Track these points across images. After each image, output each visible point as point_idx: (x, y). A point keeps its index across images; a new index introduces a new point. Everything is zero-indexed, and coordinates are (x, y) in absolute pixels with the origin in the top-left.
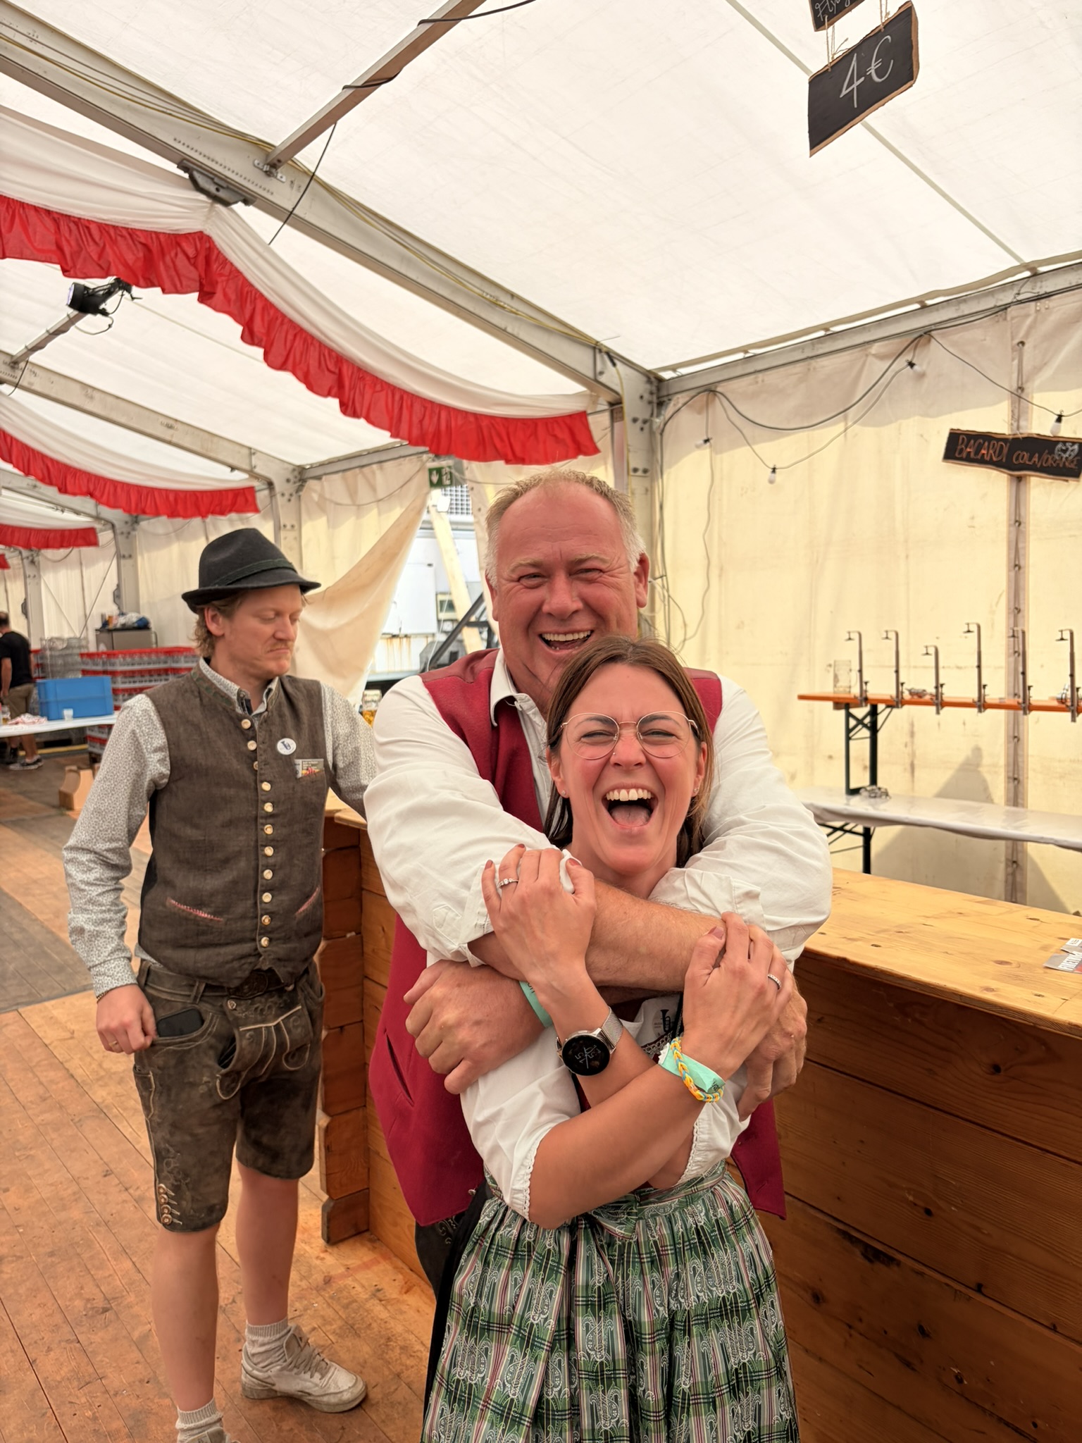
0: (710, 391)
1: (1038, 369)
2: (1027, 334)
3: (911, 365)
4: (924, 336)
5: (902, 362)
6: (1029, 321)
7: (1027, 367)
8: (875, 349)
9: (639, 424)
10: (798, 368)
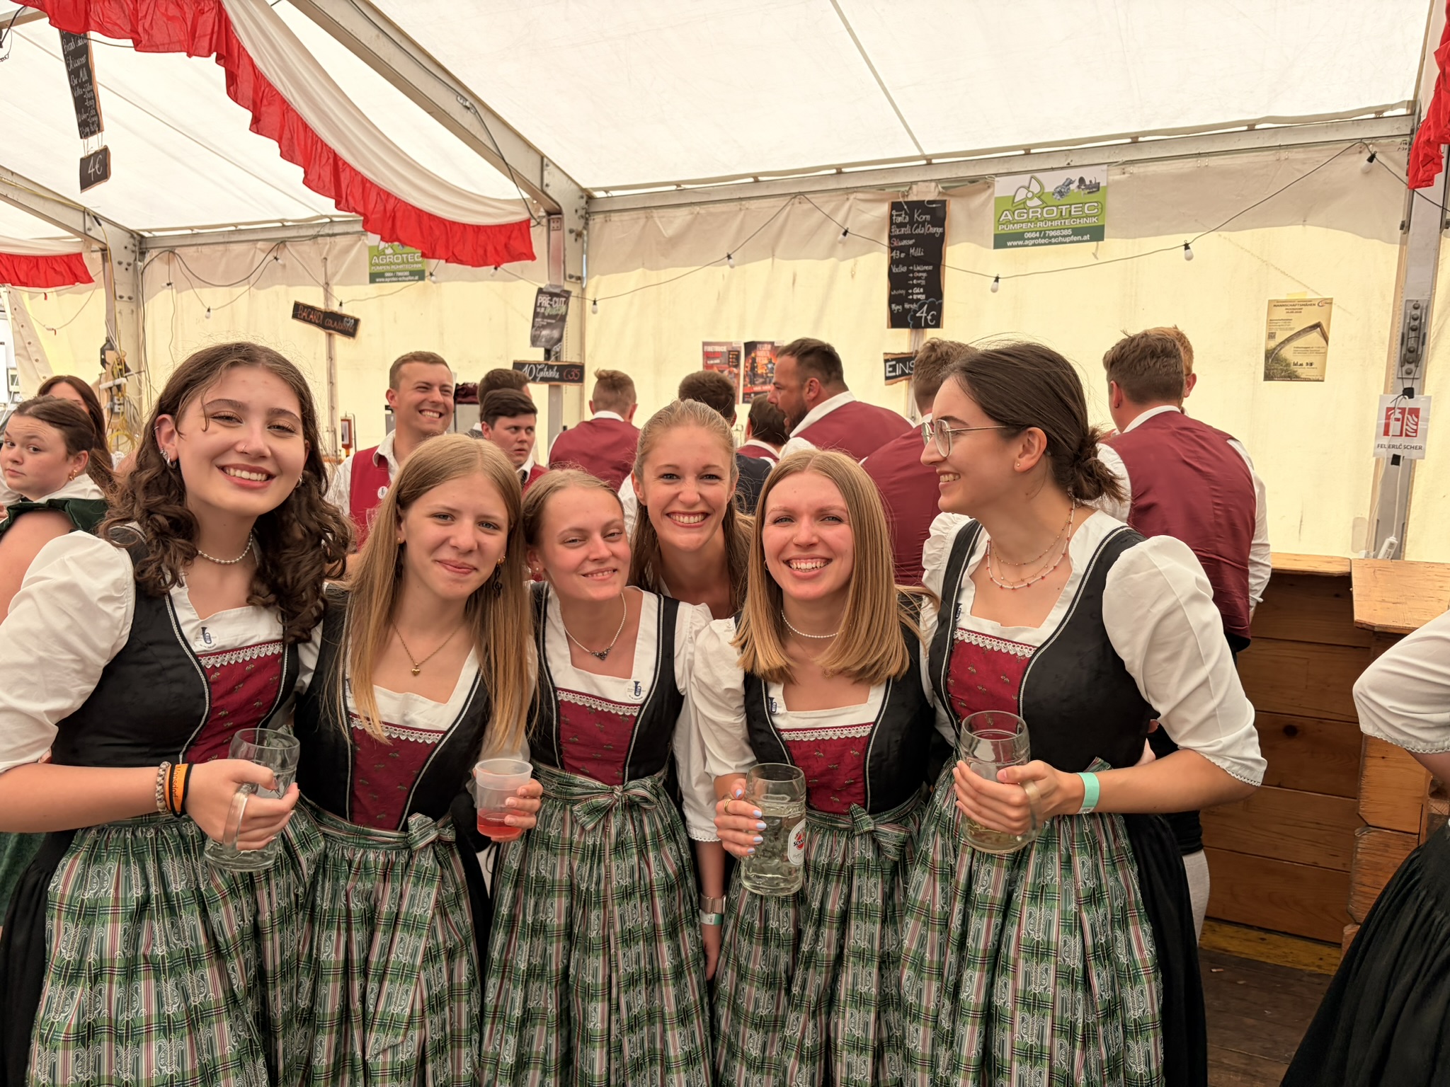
0: (171, 251)
1: (334, 274)
2: (327, 254)
3: (276, 258)
4: (282, 243)
5: (270, 257)
6: (328, 247)
7: (329, 272)
8: (260, 245)
9: (124, 265)
10: (221, 247)
